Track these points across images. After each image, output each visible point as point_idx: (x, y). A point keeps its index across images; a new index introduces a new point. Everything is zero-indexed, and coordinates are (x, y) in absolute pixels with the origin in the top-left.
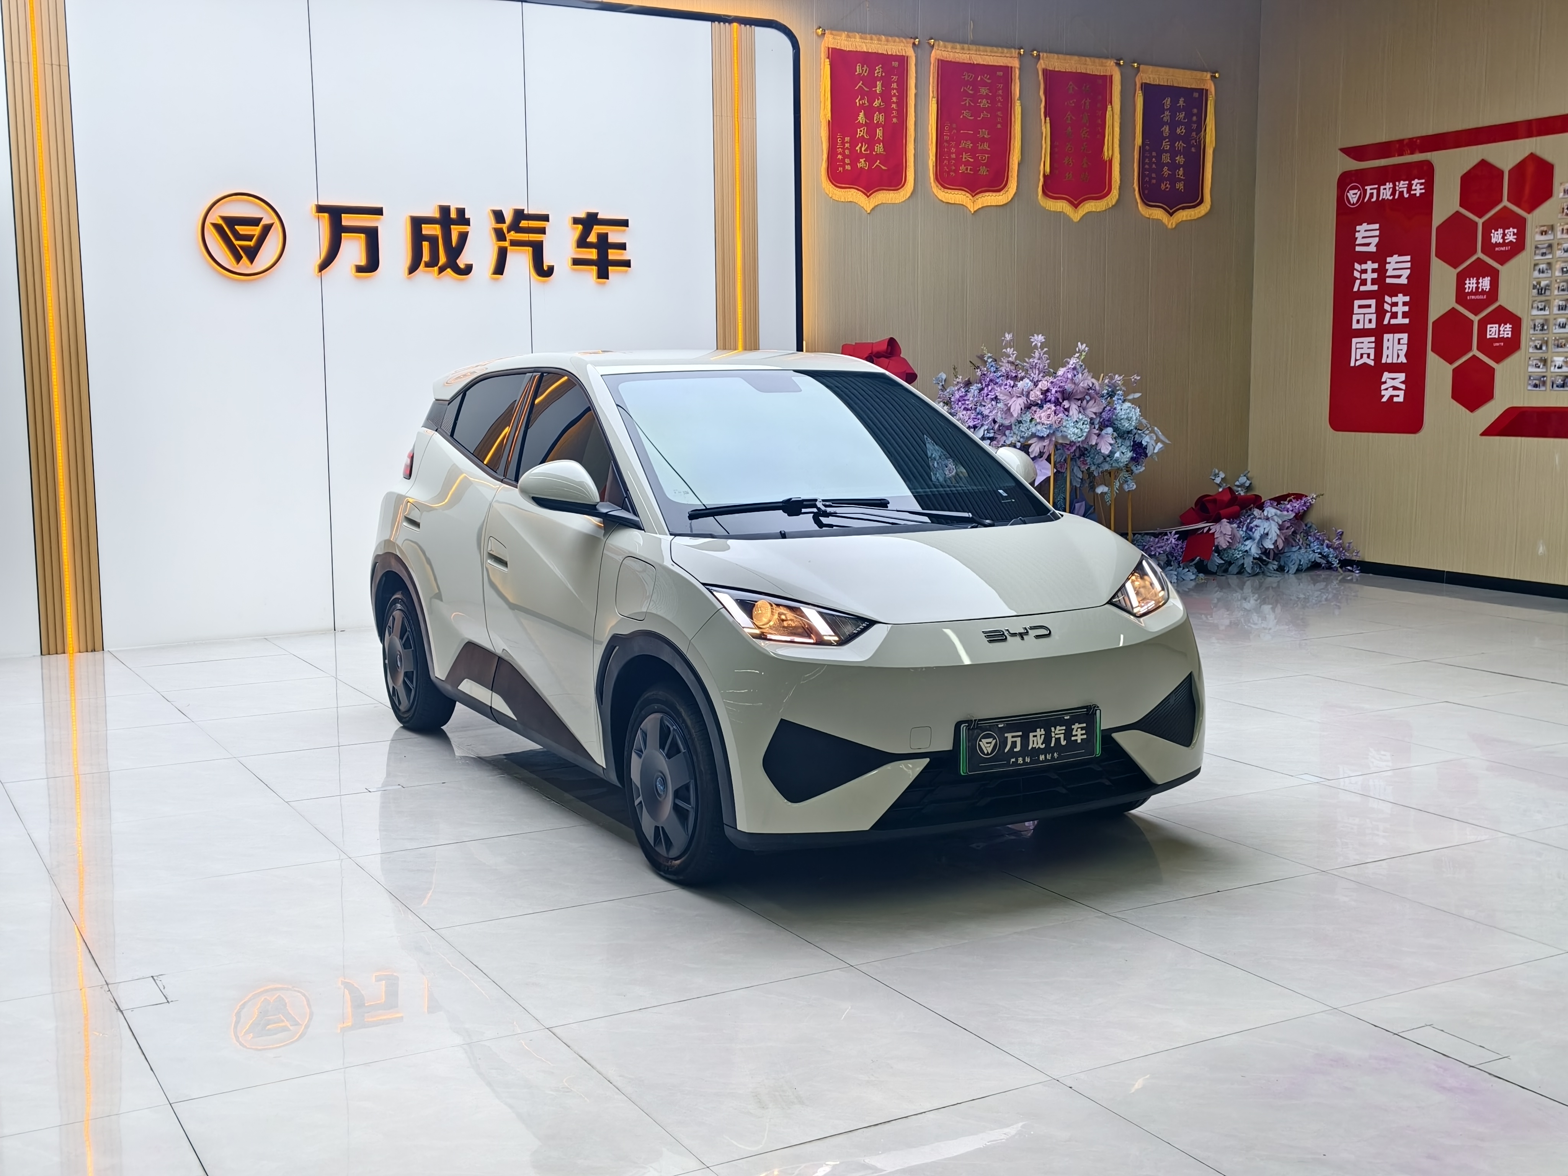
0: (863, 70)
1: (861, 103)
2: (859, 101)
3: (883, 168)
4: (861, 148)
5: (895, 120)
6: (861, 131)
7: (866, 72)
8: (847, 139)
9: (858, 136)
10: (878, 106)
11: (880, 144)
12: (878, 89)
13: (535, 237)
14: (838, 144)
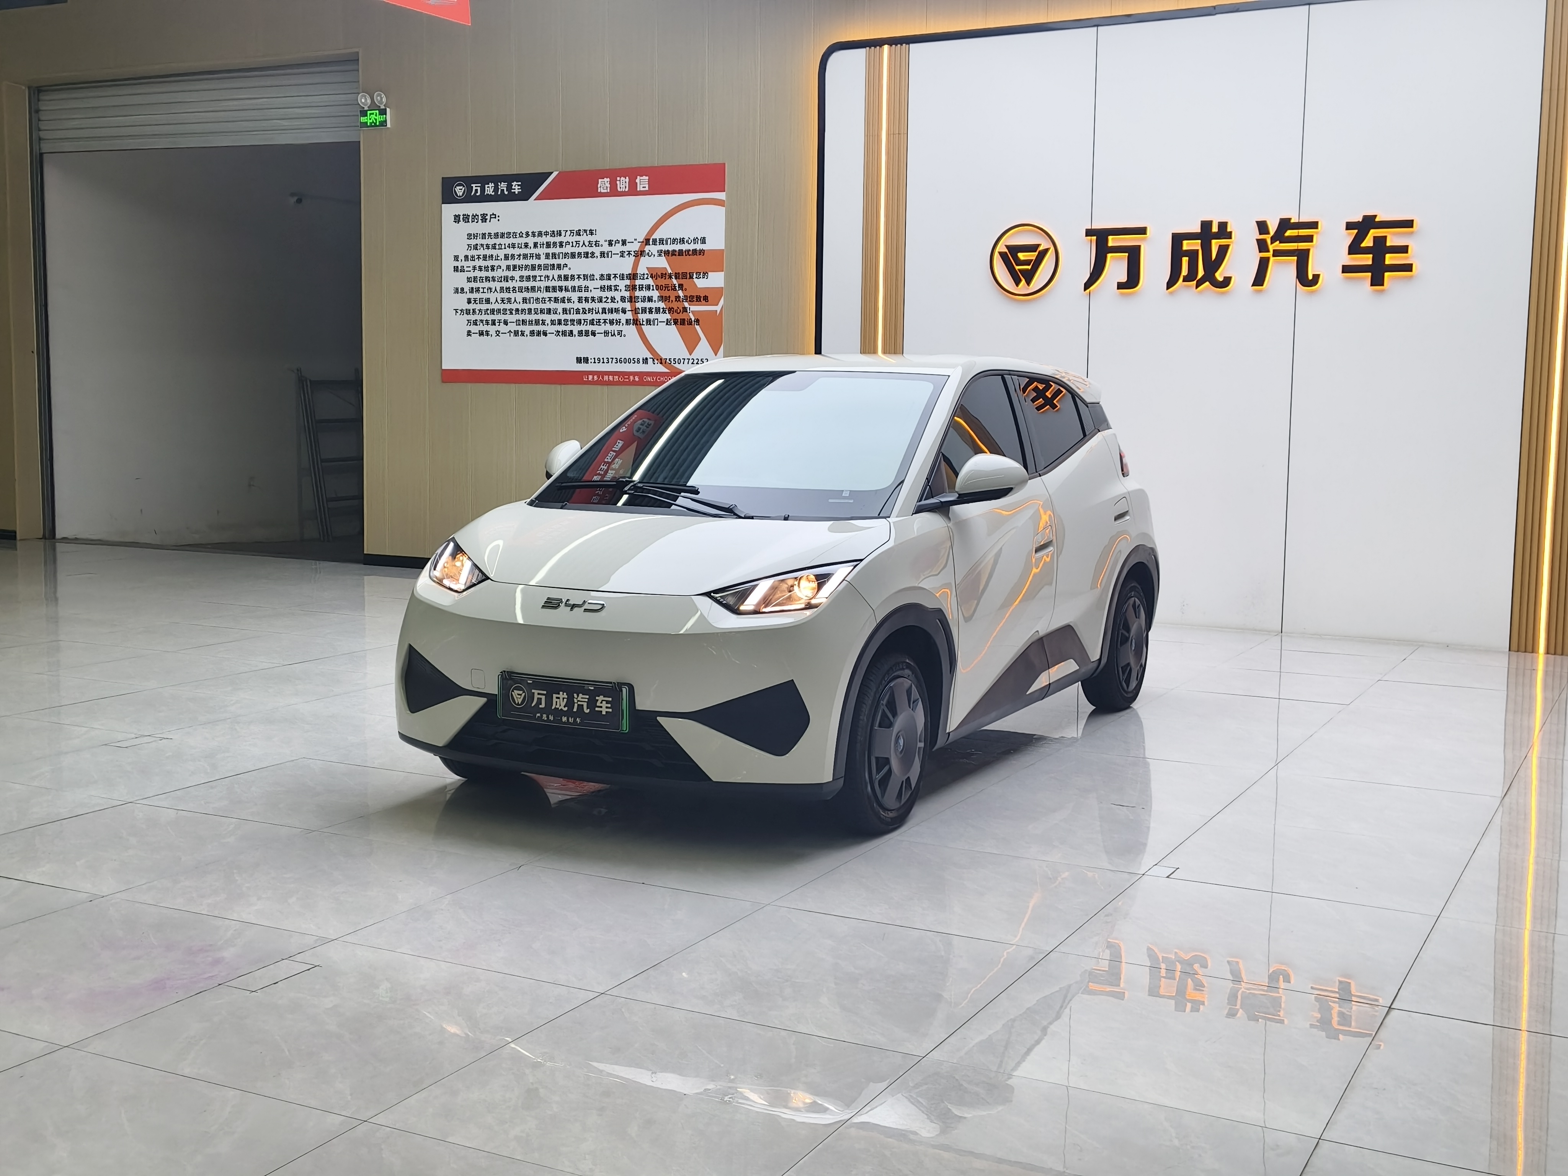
13: (1303, 246)
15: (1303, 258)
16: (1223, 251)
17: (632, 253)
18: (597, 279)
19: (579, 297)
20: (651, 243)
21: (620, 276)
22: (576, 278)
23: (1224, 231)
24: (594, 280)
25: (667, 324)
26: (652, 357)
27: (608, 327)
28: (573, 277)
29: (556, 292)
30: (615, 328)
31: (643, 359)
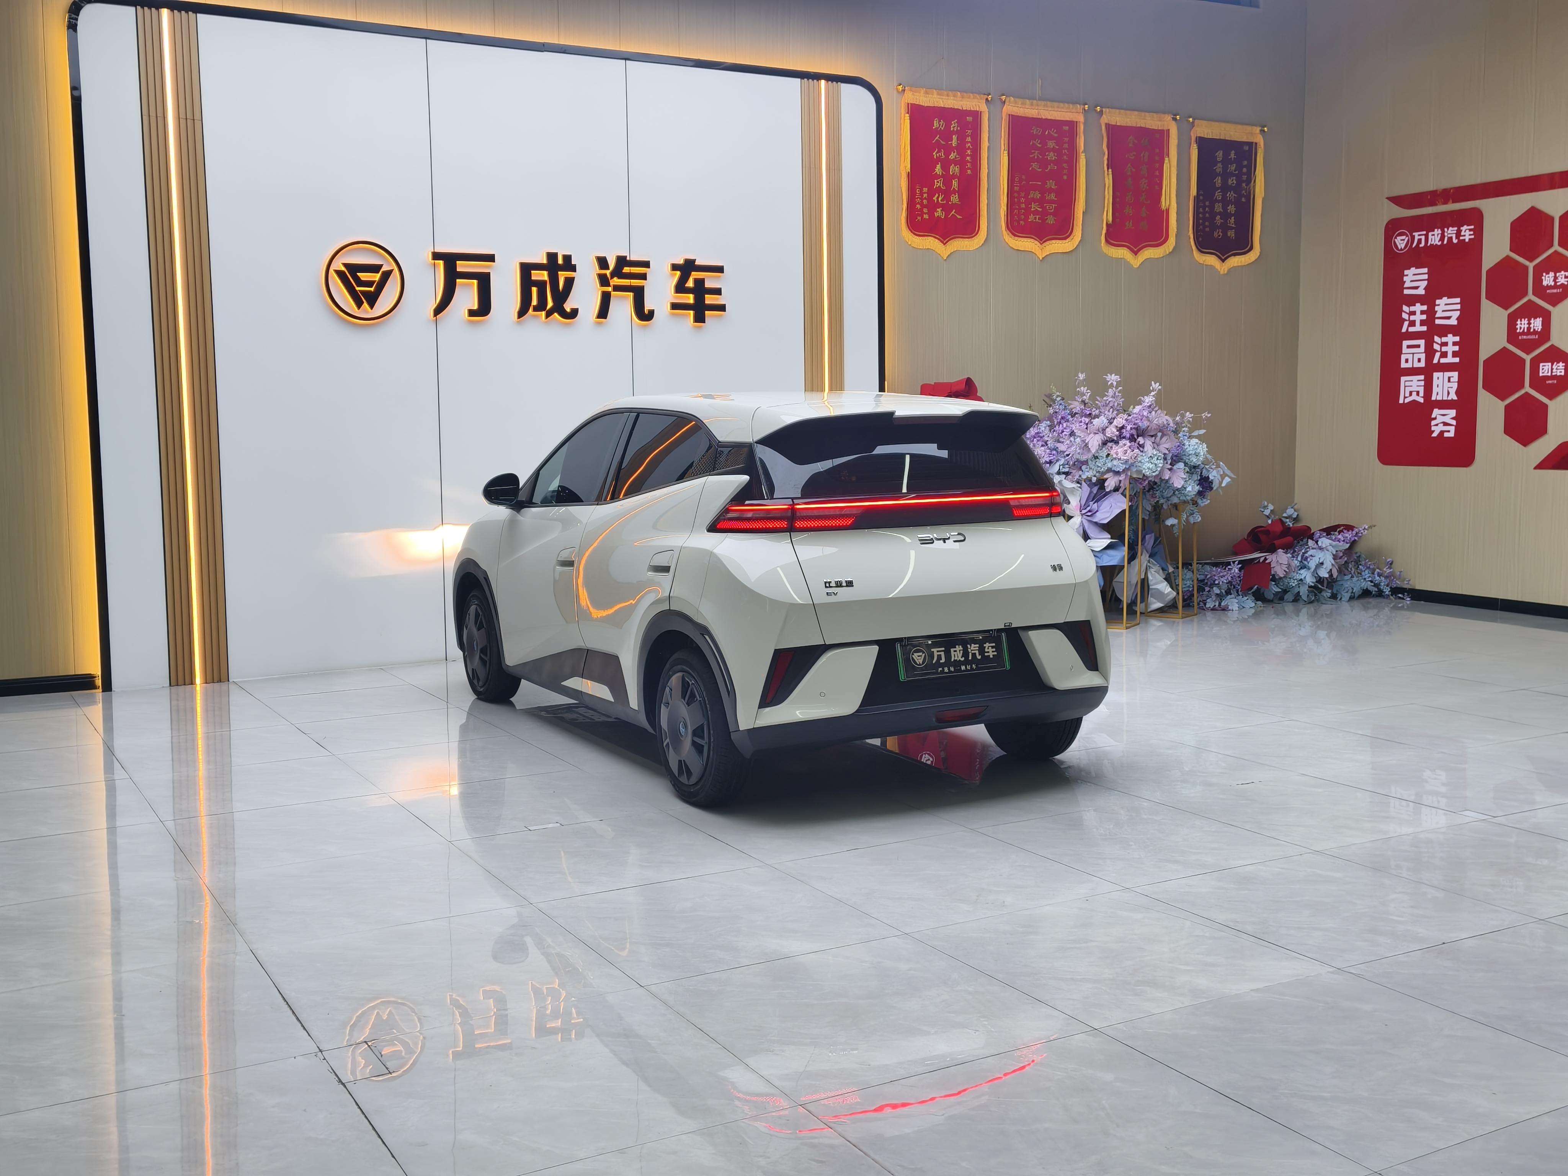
0: (940, 125)
1: (938, 155)
2: (936, 154)
3: (959, 217)
4: (938, 198)
5: (969, 172)
6: (938, 182)
7: (942, 126)
8: (925, 190)
9: (935, 187)
10: (953, 159)
11: (955, 195)
12: (954, 142)
13: (639, 282)
14: (917, 194)
15: (639, 294)
16: (569, 283)
23: (569, 264)
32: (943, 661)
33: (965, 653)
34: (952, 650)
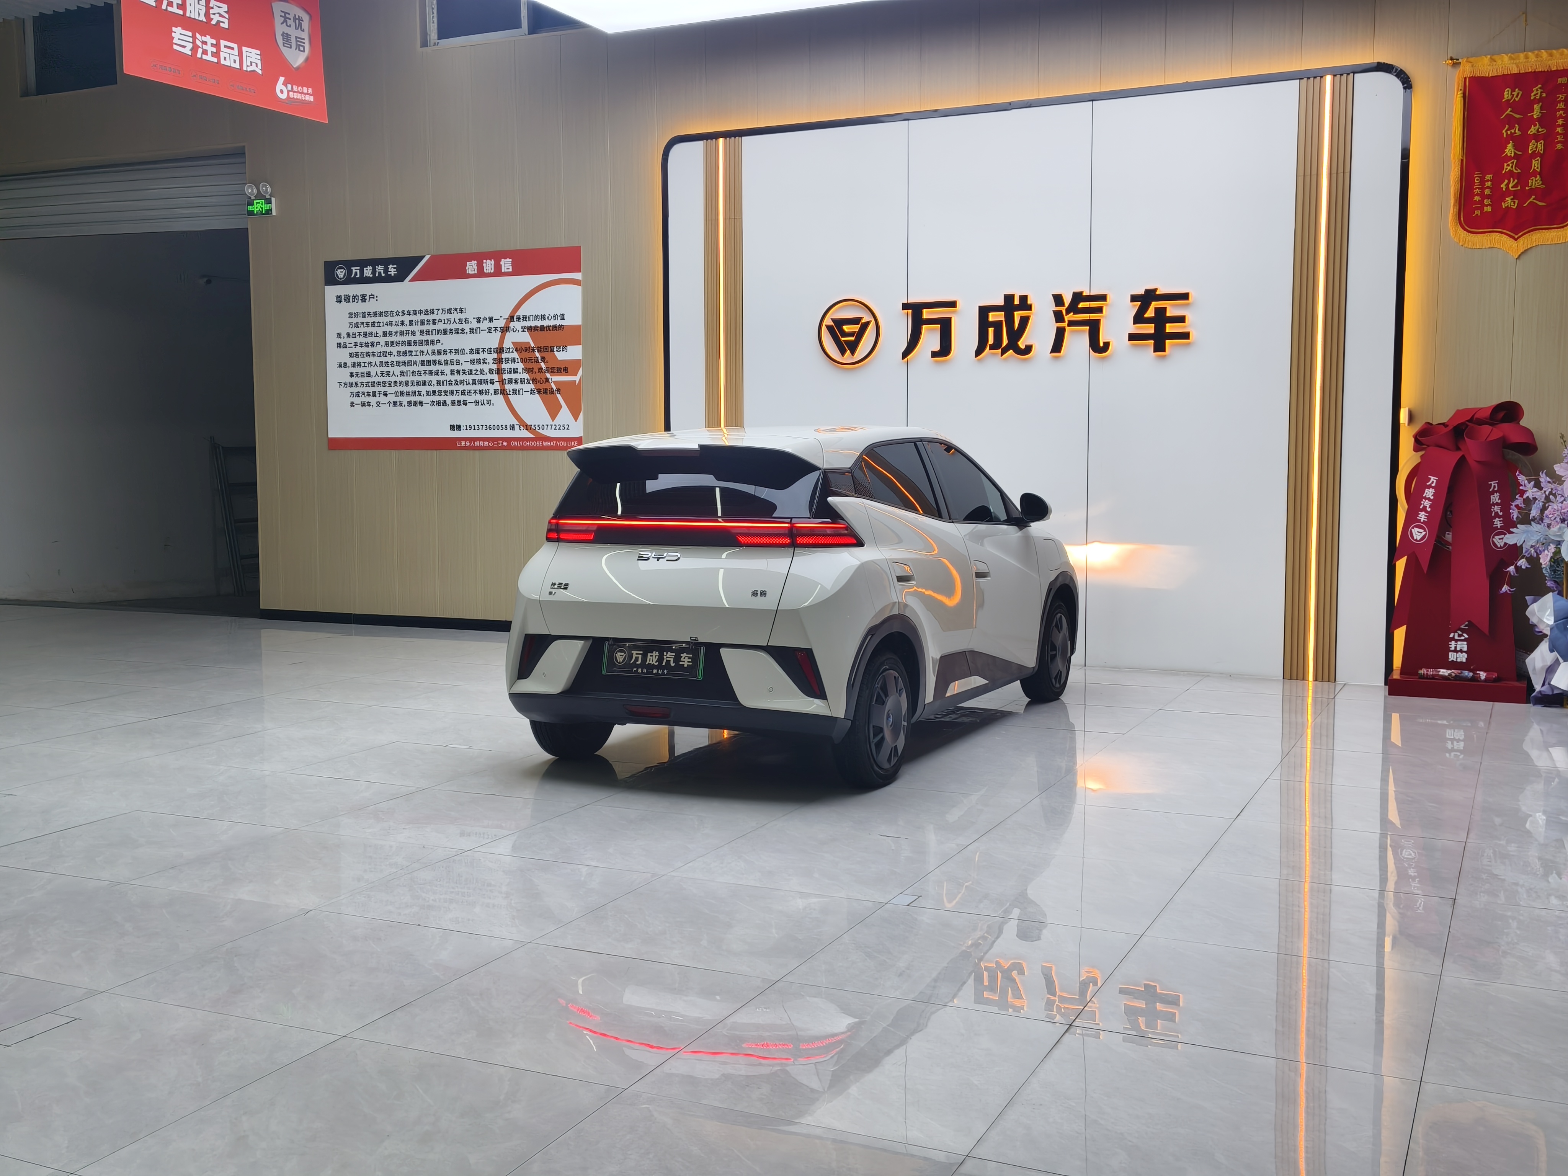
0: (1513, 95)
1: (1509, 132)
2: (1506, 131)
3: (1539, 203)
4: (1507, 185)
5: (1558, 146)
6: (1508, 165)
7: (1517, 97)
8: (1489, 177)
9: (1503, 172)
10: (1534, 134)
11: (1536, 177)
12: (1537, 113)
13: (1094, 316)
14: (1476, 184)
15: (1094, 328)
16: (1025, 321)
17: (499, 329)
18: (467, 354)
19: (451, 370)
20: (515, 320)
21: (487, 350)
22: (448, 353)
23: (1024, 303)
24: (464, 354)
25: (531, 393)
26: (518, 424)
27: (478, 397)
28: (445, 351)
29: (430, 365)
30: (485, 397)
31: (510, 426)
32: (639, 662)
33: (660, 659)
34: (649, 654)
